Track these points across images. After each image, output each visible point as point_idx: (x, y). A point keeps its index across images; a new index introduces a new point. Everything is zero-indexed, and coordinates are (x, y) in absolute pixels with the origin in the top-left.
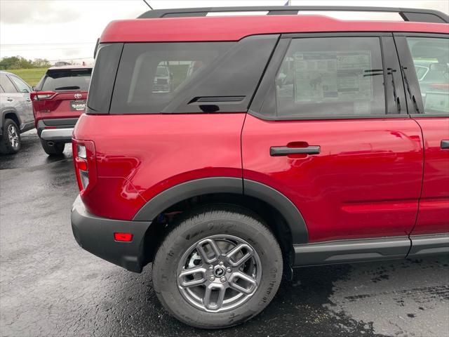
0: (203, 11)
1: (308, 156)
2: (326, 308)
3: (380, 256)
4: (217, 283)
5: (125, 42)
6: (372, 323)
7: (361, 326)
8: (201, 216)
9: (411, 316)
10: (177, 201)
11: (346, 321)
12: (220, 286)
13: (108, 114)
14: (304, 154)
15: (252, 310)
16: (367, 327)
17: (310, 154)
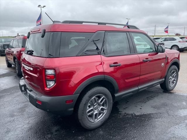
0: (82, 22)
1: (118, 66)
2: (121, 113)
3: (132, 93)
4: (96, 112)
5: (62, 32)
6: (134, 113)
7: (132, 115)
8: (92, 89)
9: (141, 109)
10: (87, 85)
11: (128, 114)
12: (97, 112)
13: (59, 57)
14: (117, 66)
15: (106, 118)
16: (133, 114)
17: (118, 65)
